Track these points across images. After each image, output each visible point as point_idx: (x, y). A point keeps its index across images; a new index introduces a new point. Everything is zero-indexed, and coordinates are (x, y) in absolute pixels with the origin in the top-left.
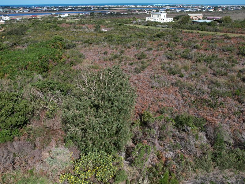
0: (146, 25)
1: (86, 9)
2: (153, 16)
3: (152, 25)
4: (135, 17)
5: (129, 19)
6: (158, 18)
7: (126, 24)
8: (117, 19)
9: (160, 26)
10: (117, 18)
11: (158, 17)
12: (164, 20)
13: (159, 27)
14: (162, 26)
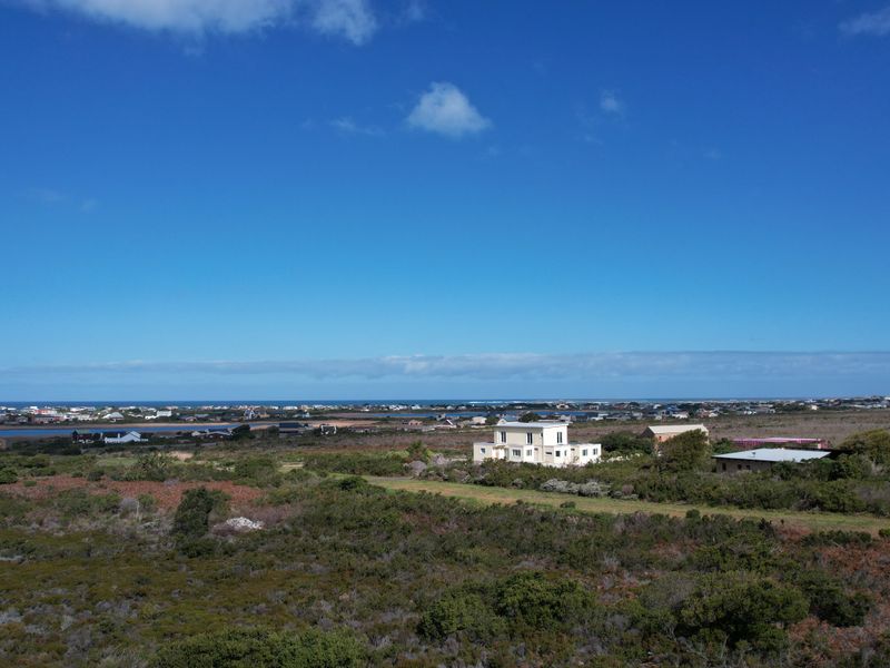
0: (483, 483)
1: (225, 417)
2: (504, 439)
3: (517, 480)
4: (419, 444)
5: (390, 453)
6: (532, 447)
7: (378, 474)
8: (334, 453)
9: (562, 485)
10: (337, 448)
11: (530, 441)
12: (562, 454)
13: (560, 492)
14: (575, 487)
